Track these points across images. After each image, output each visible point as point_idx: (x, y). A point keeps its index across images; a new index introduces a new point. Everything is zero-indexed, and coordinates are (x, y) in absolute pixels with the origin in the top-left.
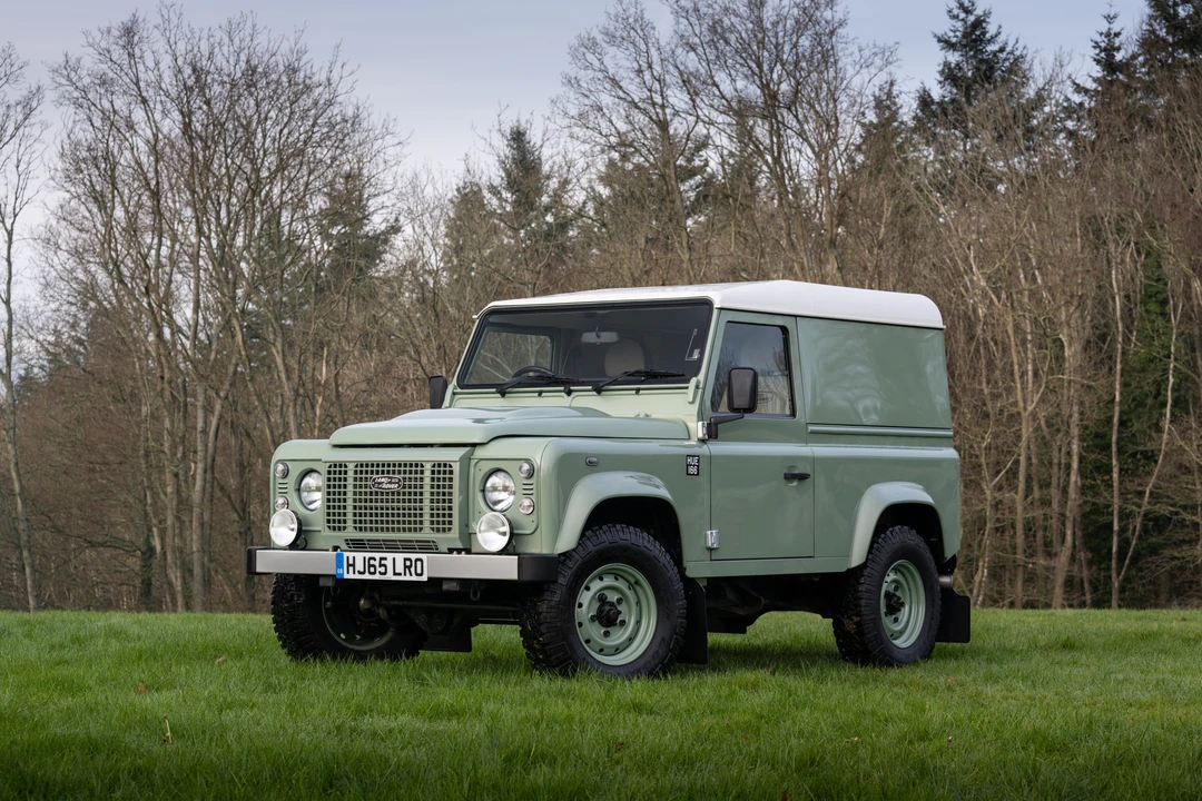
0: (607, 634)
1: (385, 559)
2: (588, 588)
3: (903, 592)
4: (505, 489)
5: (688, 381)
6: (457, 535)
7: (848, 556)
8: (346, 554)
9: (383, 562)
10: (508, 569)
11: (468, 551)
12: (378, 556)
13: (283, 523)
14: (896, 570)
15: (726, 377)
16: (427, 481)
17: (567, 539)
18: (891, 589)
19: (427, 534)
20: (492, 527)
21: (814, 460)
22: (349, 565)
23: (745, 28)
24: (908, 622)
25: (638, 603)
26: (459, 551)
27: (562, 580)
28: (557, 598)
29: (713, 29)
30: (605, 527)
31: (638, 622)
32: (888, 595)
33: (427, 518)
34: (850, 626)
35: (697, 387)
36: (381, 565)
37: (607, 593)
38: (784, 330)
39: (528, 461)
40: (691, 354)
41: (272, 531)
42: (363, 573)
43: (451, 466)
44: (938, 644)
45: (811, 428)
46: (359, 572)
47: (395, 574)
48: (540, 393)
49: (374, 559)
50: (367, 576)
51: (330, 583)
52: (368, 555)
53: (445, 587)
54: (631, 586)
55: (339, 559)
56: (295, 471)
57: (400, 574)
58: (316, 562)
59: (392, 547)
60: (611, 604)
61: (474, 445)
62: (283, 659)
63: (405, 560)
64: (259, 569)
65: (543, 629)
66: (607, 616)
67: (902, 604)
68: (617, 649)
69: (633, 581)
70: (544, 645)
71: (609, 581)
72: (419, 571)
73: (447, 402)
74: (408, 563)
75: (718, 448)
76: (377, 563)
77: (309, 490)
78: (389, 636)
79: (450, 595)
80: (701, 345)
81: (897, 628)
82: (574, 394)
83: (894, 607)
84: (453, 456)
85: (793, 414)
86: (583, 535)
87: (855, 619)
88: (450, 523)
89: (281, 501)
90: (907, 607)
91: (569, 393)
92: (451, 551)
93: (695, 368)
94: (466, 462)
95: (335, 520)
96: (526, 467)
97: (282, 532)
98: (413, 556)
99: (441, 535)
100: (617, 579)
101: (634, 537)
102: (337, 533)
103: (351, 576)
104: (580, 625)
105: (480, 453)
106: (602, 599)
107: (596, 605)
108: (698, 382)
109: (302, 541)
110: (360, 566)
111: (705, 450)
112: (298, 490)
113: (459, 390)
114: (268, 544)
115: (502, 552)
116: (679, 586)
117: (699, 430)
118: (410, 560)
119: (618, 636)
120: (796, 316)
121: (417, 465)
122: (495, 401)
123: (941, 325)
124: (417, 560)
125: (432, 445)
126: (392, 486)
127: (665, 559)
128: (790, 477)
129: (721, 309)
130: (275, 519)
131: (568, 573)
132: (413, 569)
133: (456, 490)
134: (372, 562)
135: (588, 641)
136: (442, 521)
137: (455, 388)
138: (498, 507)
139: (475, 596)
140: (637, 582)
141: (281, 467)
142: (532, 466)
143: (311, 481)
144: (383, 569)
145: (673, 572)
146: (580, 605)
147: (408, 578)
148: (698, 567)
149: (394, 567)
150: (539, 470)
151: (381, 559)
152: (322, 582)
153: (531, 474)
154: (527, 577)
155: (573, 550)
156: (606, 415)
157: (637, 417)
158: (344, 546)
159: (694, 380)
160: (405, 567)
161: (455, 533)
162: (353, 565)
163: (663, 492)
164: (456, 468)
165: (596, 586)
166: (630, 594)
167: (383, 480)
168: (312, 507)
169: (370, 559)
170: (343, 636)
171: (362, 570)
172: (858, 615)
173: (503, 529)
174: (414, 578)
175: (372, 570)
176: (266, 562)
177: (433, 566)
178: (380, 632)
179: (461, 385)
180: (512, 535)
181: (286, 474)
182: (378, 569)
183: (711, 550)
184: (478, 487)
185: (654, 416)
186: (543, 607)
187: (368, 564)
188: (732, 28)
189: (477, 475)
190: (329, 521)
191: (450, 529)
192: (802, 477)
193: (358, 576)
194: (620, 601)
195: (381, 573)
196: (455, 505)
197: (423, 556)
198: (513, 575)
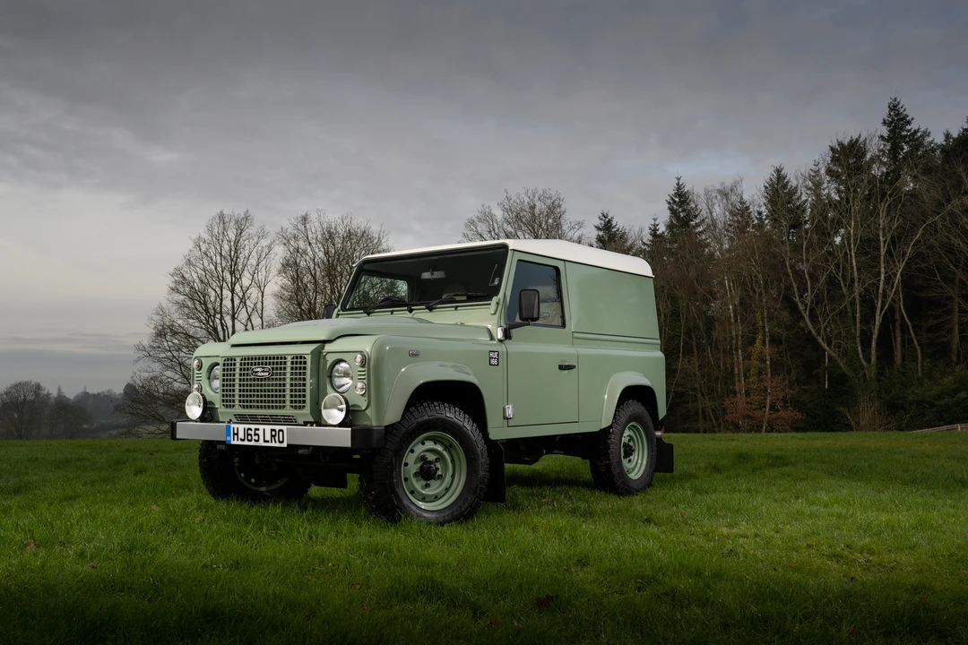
0: (427, 486)
1: (258, 429)
2: (412, 451)
3: (634, 443)
4: (347, 375)
5: (491, 299)
6: (309, 412)
7: (600, 421)
8: (232, 426)
9: (257, 432)
10: (343, 438)
11: (318, 424)
12: (253, 427)
13: (194, 404)
14: (630, 429)
15: (518, 295)
16: (288, 370)
17: (393, 414)
18: (627, 441)
19: (288, 411)
20: (334, 406)
21: (578, 356)
22: (234, 434)
23: (528, 216)
24: (637, 462)
25: (453, 462)
26: (311, 424)
29: (517, 216)
30: (425, 404)
31: (453, 476)
32: (625, 445)
33: (288, 398)
35: (498, 304)
36: (255, 434)
37: (427, 454)
38: (557, 269)
39: (361, 352)
40: (493, 282)
41: (187, 408)
42: (244, 440)
43: (305, 358)
44: (656, 474)
45: (576, 335)
46: (241, 440)
47: (265, 441)
48: (392, 312)
49: (251, 429)
50: (246, 443)
51: (223, 447)
52: (247, 426)
53: (300, 451)
54: (446, 449)
55: (229, 428)
56: (206, 364)
57: (268, 442)
58: (212, 431)
59: (266, 420)
60: (430, 462)
61: (323, 342)
63: (272, 430)
64: (178, 437)
66: (428, 472)
67: (633, 451)
68: (436, 497)
69: (448, 444)
70: (376, 497)
71: (430, 445)
72: (281, 440)
73: (334, 317)
74: (273, 433)
75: (512, 346)
76: (252, 433)
77: (216, 378)
79: (304, 459)
80: (500, 274)
81: (631, 466)
82: (414, 312)
83: (629, 452)
84: (306, 350)
85: (564, 325)
86: (407, 409)
87: (606, 462)
88: (304, 402)
89: (196, 386)
90: (637, 452)
91: (411, 311)
92: (305, 424)
93: (496, 291)
94: (318, 356)
95: (228, 402)
96: (360, 357)
97: (194, 411)
98: (277, 428)
99: (298, 411)
100: (435, 443)
101: (448, 412)
102: (229, 410)
103: (235, 442)
104: (406, 479)
105: (328, 347)
106: (423, 459)
107: (419, 464)
108: (498, 300)
109: (209, 414)
110: (241, 435)
112: (209, 378)
113: (341, 312)
115: (340, 425)
116: (481, 447)
117: (499, 333)
118: (275, 430)
119: (437, 487)
120: (564, 261)
121: (281, 358)
123: (651, 275)
124: (280, 430)
126: (265, 374)
127: (472, 428)
128: (561, 368)
129: (514, 250)
130: (189, 400)
131: (395, 441)
132: (277, 438)
133: (308, 376)
134: (250, 432)
135: (412, 492)
136: (298, 400)
137: (339, 311)
138: (340, 390)
139: (325, 459)
140: (451, 445)
141: (197, 362)
142: (364, 357)
143: (217, 371)
144: (256, 438)
145: (478, 438)
146: (406, 465)
147: (273, 444)
148: (499, 432)
149: (265, 436)
150: (369, 359)
151: (256, 429)
152: (219, 446)
153: (363, 363)
154: (358, 444)
155: (399, 422)
156: (431, 322)
157: (455, 324)
158: (235, 420)
159: (495, 299)
160: (272, 436)
161: (307, 410)
162: (237, 434)
163: (473, 379)
164: (309, 359)
165: (419, 449)
166: (446, 454)
167: (258, 369)
168: (217, 391)
169: (248, 429)
171: (243, 438)
173: (340, 407)
174: (278, 445)
175: (250, 438)
176: (182, 430)
177: (288, 436)
179: (344, 309)
180: (348, 412)
181: (200, 367)
182: (254, 437)
183: (507, 419)
184: (326, 374)
185: (467, 324)
187: (247, 433)
188: (524, 216)
189: (325, 364)
190: (223, 401)
191: (304, 407)
192: (570, 368)
193: (240, 443)
194: (437, 460)
195: (255, 441)
196: (308, 388)
197: (284, 428)
198: (348, 444)
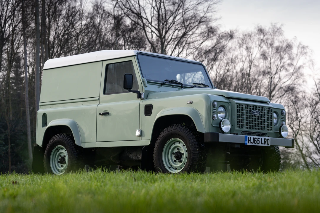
1: (259, 138)
8: (248, 136)
9: (259, 140)
12: (257, 137)
20: (285, 130)
22: (249, 140)
36: (258, 141)
39: (284, 110)
50: (254, 144)
52: (254, 137)
55: (246, 138)
57: (263, 144)
72: (268, 143)
74: (265, 140)
76: (257, 140)
95: (240, 125)
98: (267, 138)
102: (241, 129)
103: (249, 144)
110: (252, 141)
121: (262, 108)
126: (258, 114)
132: (266, 142)
134: (255, 139)
144: (258, 142)
147: (265, 145)
149: (262, 141)
161: (273, 131)
162: (250, 140)
164: (272, 110)
167: (255, 112)
171: (252, 142)
174: (267, 145)
175: (255, 142)
181: (215, 106)
190: (238, 125)
193: (251, 144)
195: (258, 143)
196: (273, 122)
197: (269, 138)
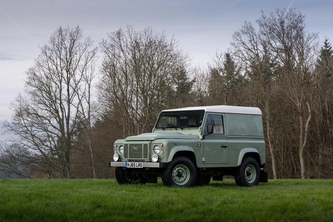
0: (179, 179)
2: (175, 169)
3: (251, 171)
4: (158, 149)
7: (237, 163)
8: (128, 163)
10: (157, 165)
11: (151, 162)
12: (133, 163)
13: (116, 157)
14: (249, 166)
16: (143, 148)
17: (170, 159)
18: (248, 171)
19: (143, 158)
20: (155, 157)
21: (228, 143)
23: (279, 29)
24: (252, 178)
25: (186, 173)
26: (149, 162)
27: (169, 168)
28: (168, 171)
29: (270, 29)
30: (179, 157)
31: (186, 177)
32: (247, 172)
33: (143, 155)
34: (238, 178)
35: (201, 128)
37: (179, 170)
38: (222, 116)
39: (162, 144)
40: (200, 122)
41: (114, 158)
44: (259, 183)
45: (228, 136)
47: (137, 166)
48: (171, 130)
50: (131, 167)
51: (125, 168)
52: (132, 163)
53: (146, 169)
55: (126, 163)
56: (119, 146)
58: (122, 164)
59: (136, 161)
60: (180, 173)
61: (152, 141)
62: (118, 185)
64: (111, 166)
65: (165, 177)
66: (180, 175)
67: (251, 174)
68: (182, 182)
69: (185, 168)
70: (166, 181)
71: (180, 168)
73: (153, 132)
75: (205, 141)
76: (133, 164)
77: (121, 150)
78: (139, 180)
79: (147, 171)
80: (202, 119)
81: (250, 179)
83: (249, 174)
84: (148, 143)
85: (224, 134)
86: (173, 158)
87: (239, 177)
88: (147, 156)
89: (116, 152)
90: (252, 175)
91: (176, 129)
92: (147, 162)
93: (200, 124)
94: (150, 144)
95: (126, 156)
96: (161, 145)
97: (116, 158)
98: (140, 163)
99: (145, 159)
100: (182, 168)
101: (185, 159)
102: (126, 158)
103: (128, 167)
104: (174, 177)
105: (153, 142)
106: (178, 172)
107: (177, 173)
108: (201, 127)
109: (120, 160)
110: (130, 165)
111: (202, 141)
112: (119, 150)
114: (113, 161)
115: (157, 162)
116: (195, 169)
117: (201, 137)
119: (182, 179)
120: (225, 113)
121: (141, 145)
122: (162, 131)
123: (261, 114)
125: (144, 141)
127: (192, 164)
128: (222, 147)
129: (206, 112)
130: (115, 155)
131: (171, 166)
133: (148, 150)
135: (175, 180)
136: (146, 156)
137: (154, 128)
138: (156, 153)
139: (152, 171)
141: (116, 145)
142: (163, 145)
143: (122, 148)
144: (134, 166)
145: (194, 166)
146: (174, 173)
147: (139, 167)
148: (200, 165)
149: (136, 165)
152: (123, 168)
153: (162, 146)
154: (161, 167)
155: (171, 162)
156: (183, 134)
157: (189, 134)
158: (128, 161)
159: (200, 127)
160: (139, 165)
161: (148, 158)
162: (129, 165)
163: (192, 150)
164: (148, 145)
165: (177, 169)
166: (184, 171)
167: (135, 148)
168: (122, 153)
170: (130, 180)
172: (240, 176)
173: (157, 157)
174: (140, 167)
176: (113, 164)
177: (143, 165)
178: (138, 179)
179: (156, 128)
180: (159, 159)
181: (117, 146)
183: (203, 162)
184: (153, 149)
185: (192, 134)
186: (165, 173)
187: (132, 165)
188: (275, 29)
189: (152, 146)
190: (124, 156)
192: (226, 147)
193: (130, 167)
194: (182, 172)
196: (148, 153)
197: (142, 163)
198: (159, 167)
